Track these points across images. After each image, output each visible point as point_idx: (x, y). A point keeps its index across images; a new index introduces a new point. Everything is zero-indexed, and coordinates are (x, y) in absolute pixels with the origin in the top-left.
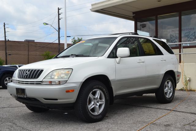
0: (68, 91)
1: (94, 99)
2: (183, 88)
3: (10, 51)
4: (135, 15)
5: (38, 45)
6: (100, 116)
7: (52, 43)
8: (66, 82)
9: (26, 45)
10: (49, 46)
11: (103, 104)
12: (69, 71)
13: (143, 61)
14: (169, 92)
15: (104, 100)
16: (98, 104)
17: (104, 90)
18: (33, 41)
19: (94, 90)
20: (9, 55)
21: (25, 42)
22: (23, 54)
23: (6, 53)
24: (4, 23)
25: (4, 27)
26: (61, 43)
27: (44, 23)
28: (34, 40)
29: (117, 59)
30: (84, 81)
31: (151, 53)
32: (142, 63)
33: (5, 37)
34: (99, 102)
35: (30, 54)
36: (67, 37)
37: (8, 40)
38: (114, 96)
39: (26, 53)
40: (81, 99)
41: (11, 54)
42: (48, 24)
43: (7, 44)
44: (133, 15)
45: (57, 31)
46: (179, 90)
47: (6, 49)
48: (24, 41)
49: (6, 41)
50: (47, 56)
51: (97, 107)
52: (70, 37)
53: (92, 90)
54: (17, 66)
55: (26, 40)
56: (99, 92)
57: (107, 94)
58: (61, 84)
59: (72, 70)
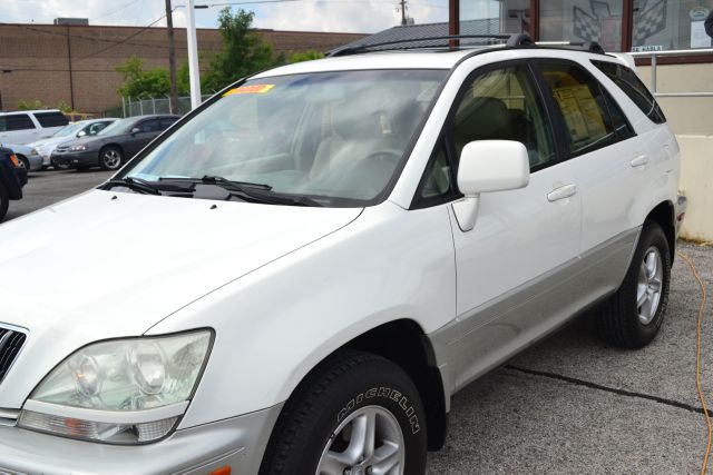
5: (101, 37)
7: (149, 28)
8: (171, 427)
9: (59, 36)
10: (138, 37)
18: (83, 23)
21: (55, 25)
22: (52, 68)
26: (175, 26)
28: (87, 20)
30: (286, 396)
32: (567, 200)
35: (74, 67)
36: (196, 7)
39: (62, 63)
41: (12, 68)
48: (52, 23)
50: (133, 71)
52: (206, 7)
54: (30, 113)
55: (60, 19)
56: (368, 423)
57: (410, 411)
58: (142, 438)
59: (208, 334)
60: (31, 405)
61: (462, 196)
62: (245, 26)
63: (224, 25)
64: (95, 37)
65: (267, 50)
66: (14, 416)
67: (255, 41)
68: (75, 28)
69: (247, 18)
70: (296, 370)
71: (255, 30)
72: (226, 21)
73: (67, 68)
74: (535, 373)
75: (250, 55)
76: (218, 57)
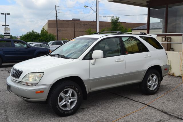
0: (37, 93)
1: (66, 97)
2: (181, 75)
3: (60, 28)
4: (148, 4)
5: (82, 23)
6: (71, 112)
8: (37, 84)
9: (73, 23)
11: (75, 100)
12: (40, 75)
13: (122, 60)
14: (153, 85)
15: (76, 97)
16: (70, 101)
17: (76, 89)
18: (78, 20)
19: (65, 90)
20: (60, 31)
21: (72, 20)
23: (57, 30)
24: (56, 6)
25: (56, 9)
27: (84, 6)
28: (80, 19)
29: (92, 61)
30: (53, 83)
31: (134, 51)
32: (121, 62)
33: (56, 16)
34: (71, 99)
36: (103, 17)
37: (59, 20)
38: (87, 93)
39: (73, 29)
40: (51, 98)
42: (88, 7)
43: (58, 22)
44: (147, 4)
45: (95, 12)
46: (177, 76)
47: (57, 26)
49: (57, 20)
50: (89, 32)
51: (69, 103)
53: (63, 90)
55: (73, 19)
56: (71, 91)
57: (79, 92)
58: (33, 85)
59: (43, 73)
60: (22, 81)
61: (93, 59)
62: (117, 21)
63: (112, 21)
64: (81, 23)
65: (122, 27)
66: (20, 82)
67: (119, 25)
68: (76, 21)
69: (118, 19)
70: (56, 79)
71: (120, 22)
72: (112, 20)
73: (74, 31)
74: (122, 96)
75: (118, 29)
76: (110, 29)
